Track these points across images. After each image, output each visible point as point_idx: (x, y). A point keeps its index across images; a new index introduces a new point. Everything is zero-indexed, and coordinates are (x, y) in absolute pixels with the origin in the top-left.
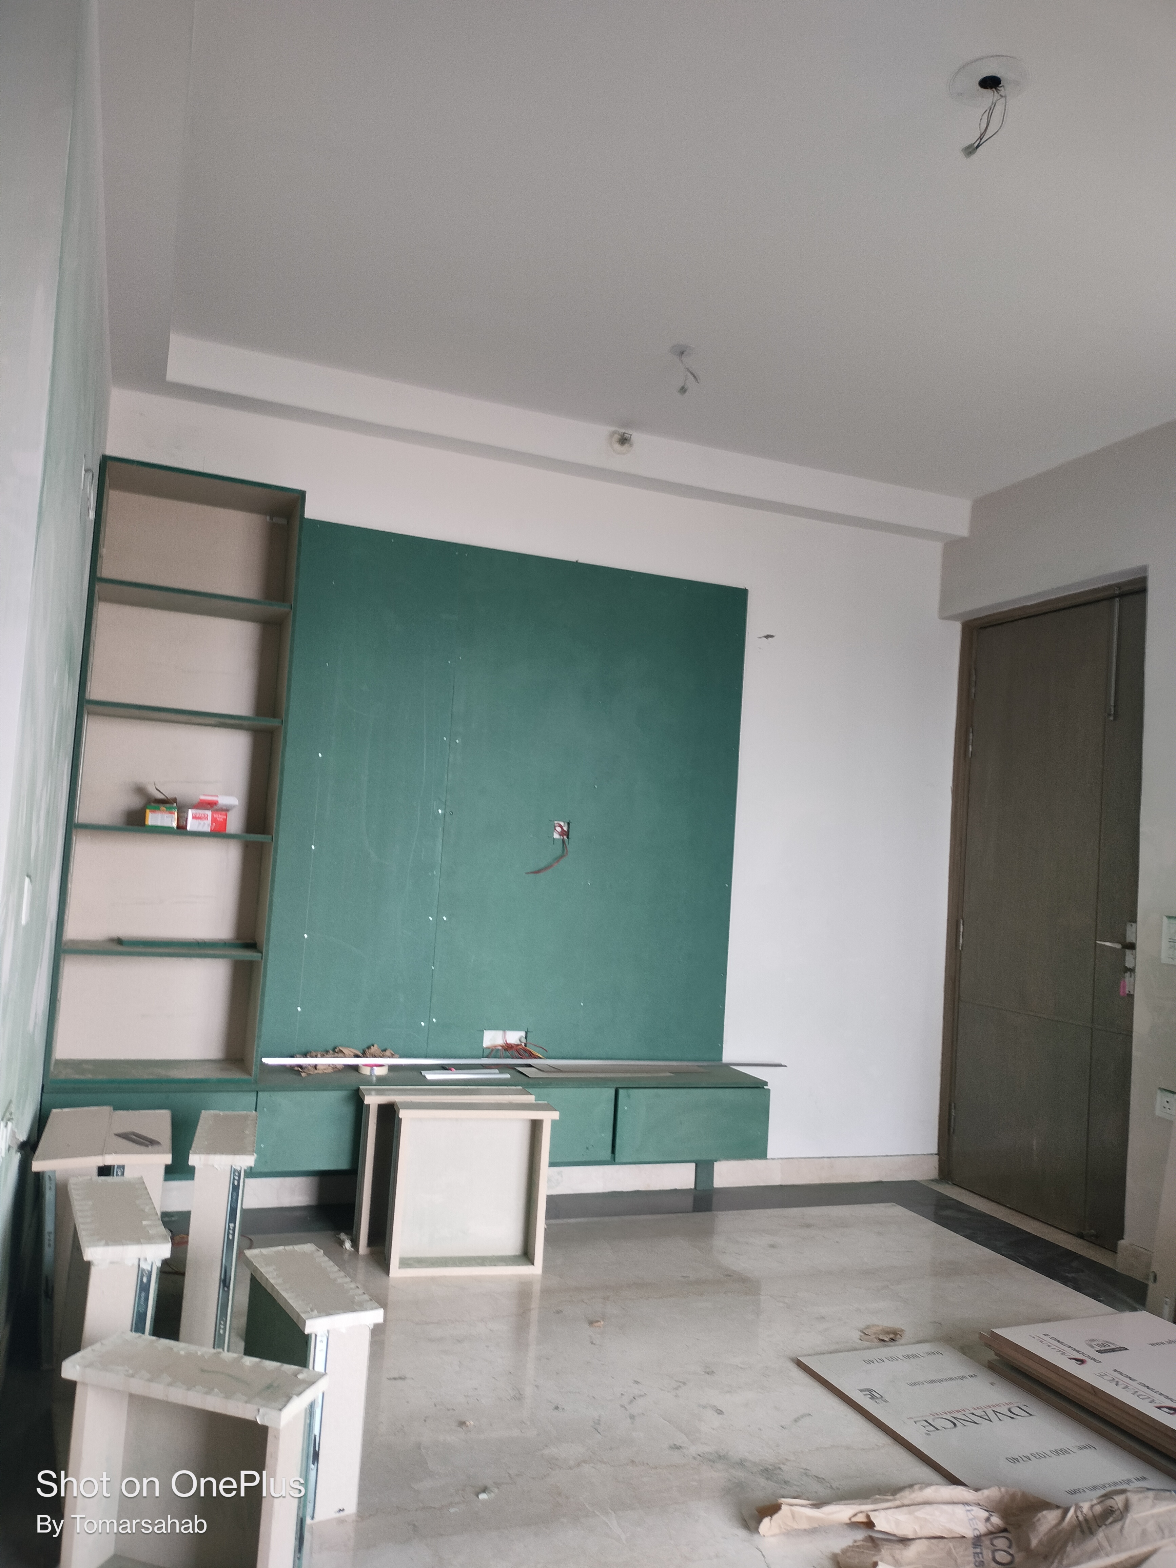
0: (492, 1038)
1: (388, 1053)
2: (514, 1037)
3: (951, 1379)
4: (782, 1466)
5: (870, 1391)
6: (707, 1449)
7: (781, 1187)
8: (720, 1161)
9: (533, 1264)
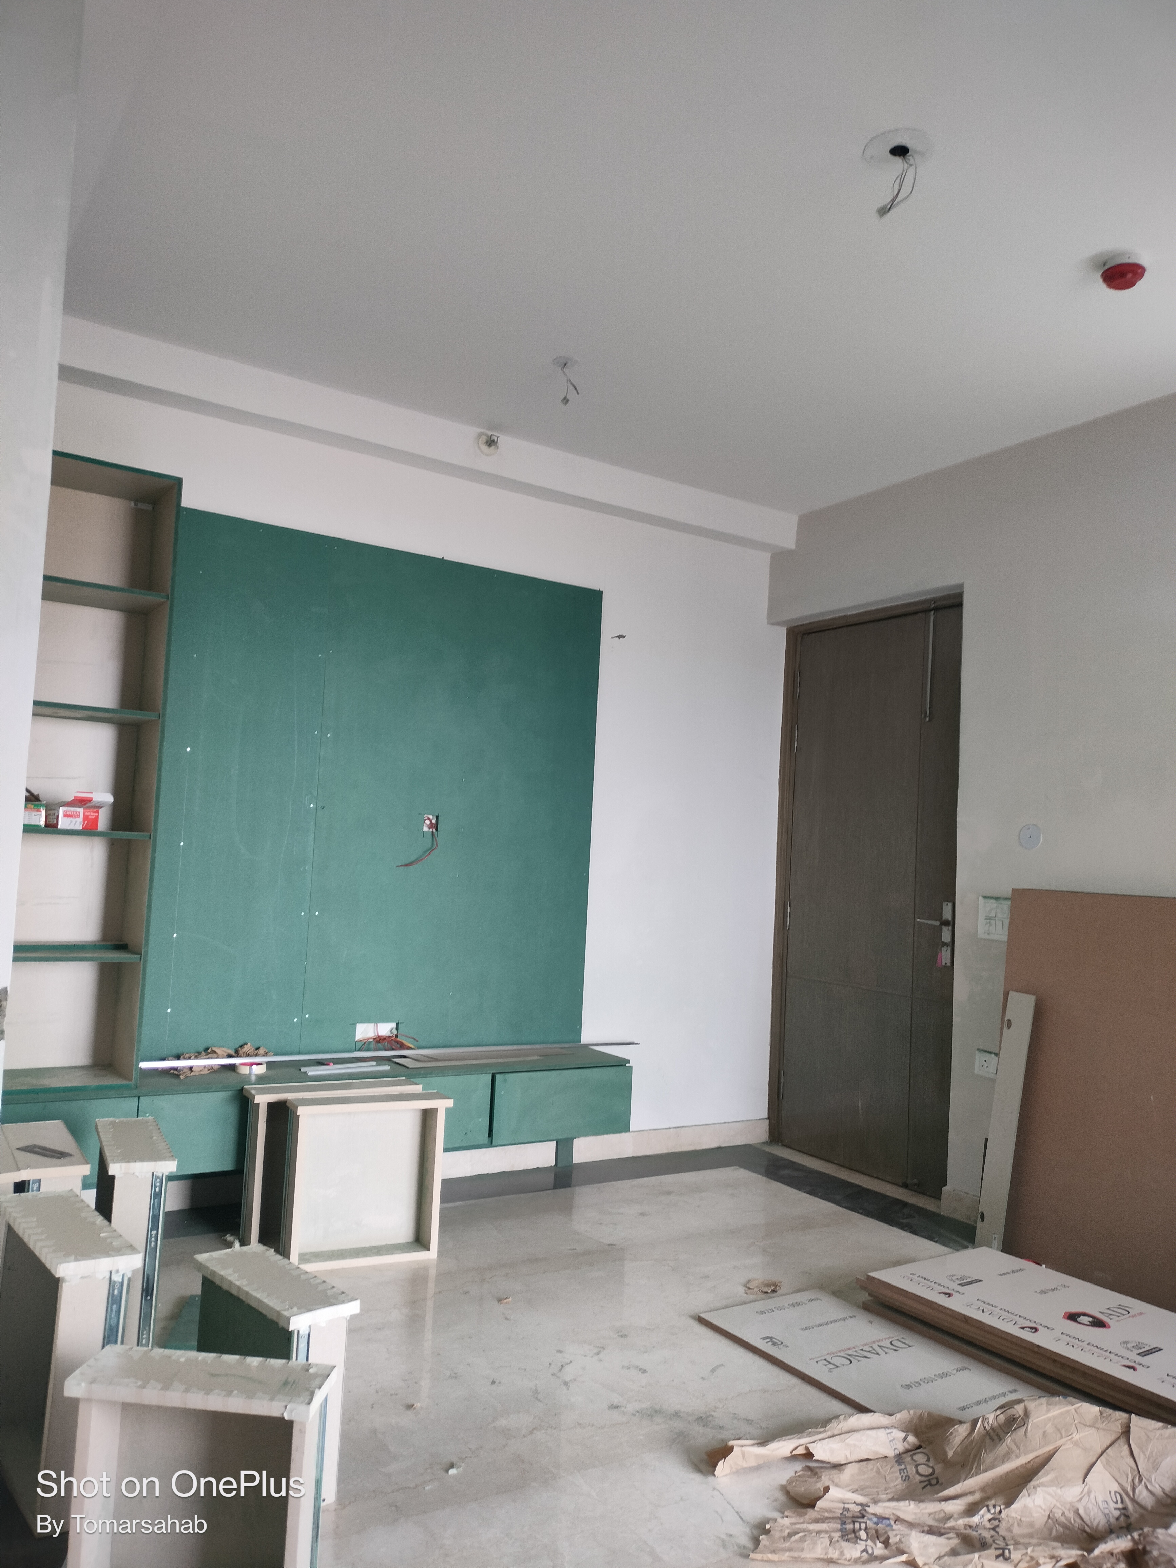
0: (364, 1031)
1: (262, 1051)
2: (385, 1029)
3: (835, 1321)
4: (712, 1413)
5: (771, 1338)
6: (643, 1406)
7: (633, 1159)
8: (578, 1137)
9: (429, 1250)
